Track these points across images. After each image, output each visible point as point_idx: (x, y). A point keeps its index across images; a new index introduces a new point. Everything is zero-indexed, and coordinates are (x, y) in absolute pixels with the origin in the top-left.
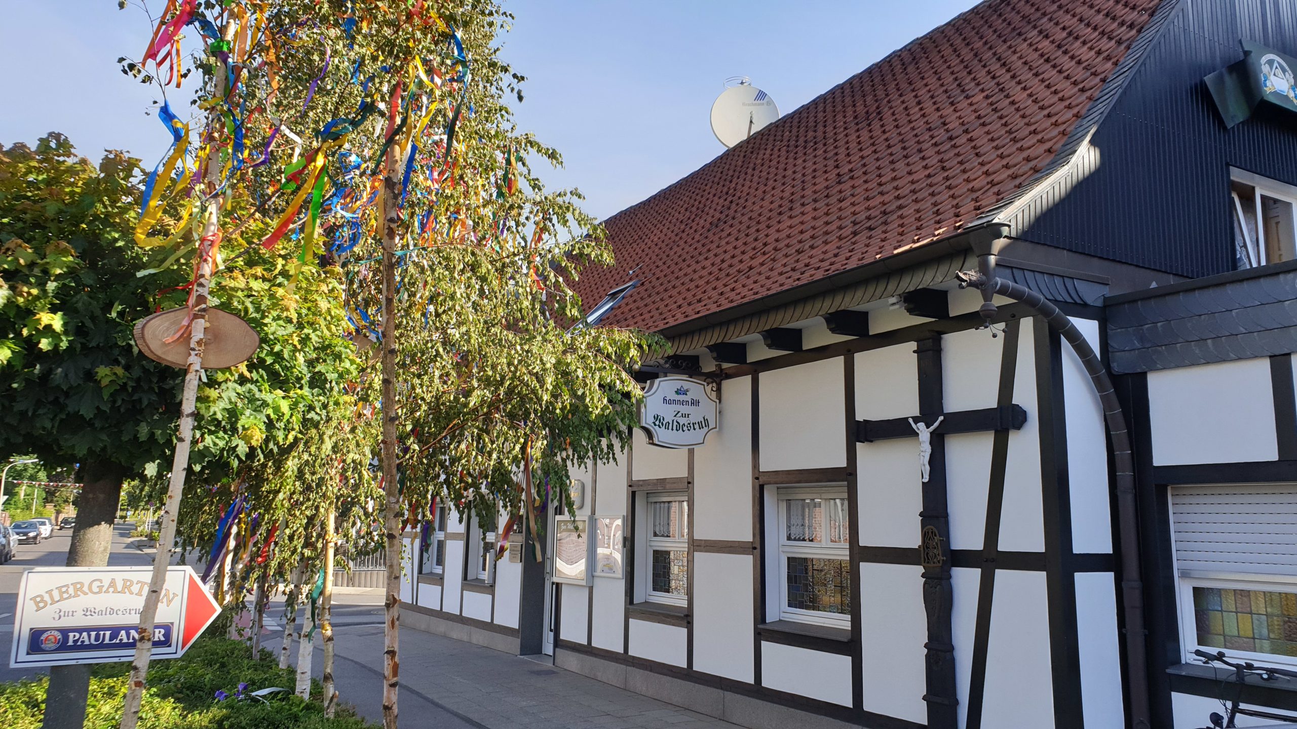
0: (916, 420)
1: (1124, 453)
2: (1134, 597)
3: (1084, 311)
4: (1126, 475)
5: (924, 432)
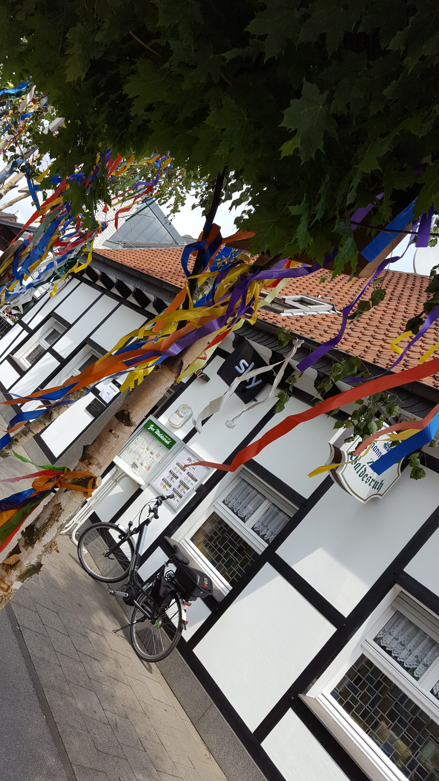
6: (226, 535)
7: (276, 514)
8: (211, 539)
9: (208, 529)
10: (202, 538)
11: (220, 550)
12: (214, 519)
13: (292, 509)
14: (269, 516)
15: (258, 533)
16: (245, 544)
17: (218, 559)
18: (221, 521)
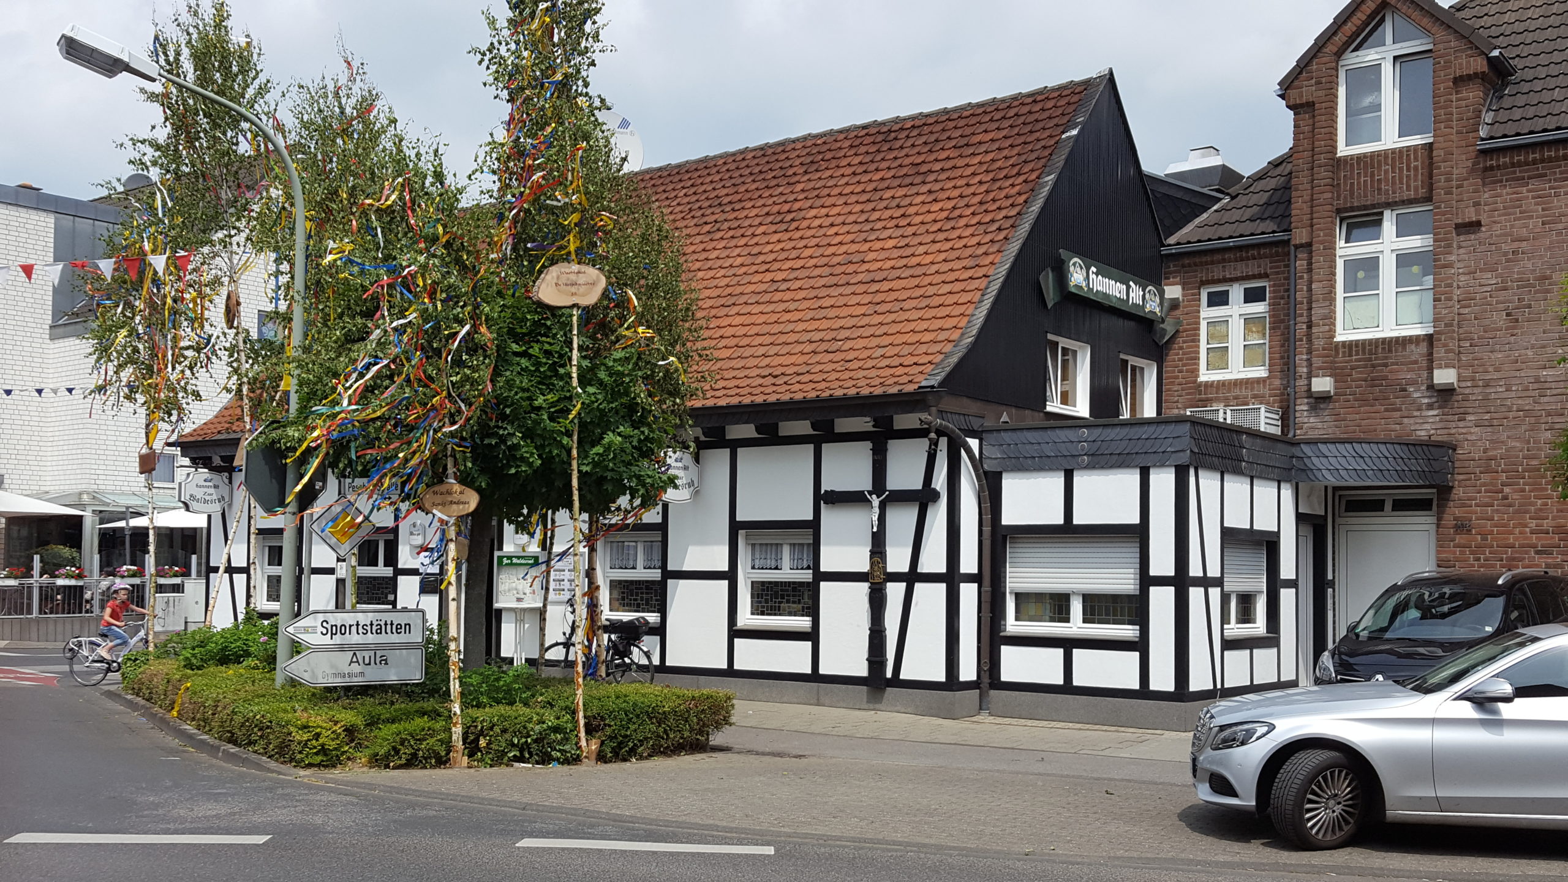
0: (870, 493)
1: (987, 517)
2: (986, 598)
3: (973, 434)
4: (987, 529)
5: (876, 501)
6: (631, 587)
7: (652, 547)
8: (623, 599)
9: (615, 595)
10: (616, 604)
11: (635, 600)
12: (614, 585)
13: (657, 536)
14: (648, 552)
15: (650, 568)
16: (647, 582)
17: (638, 605)
18: (620, 582)
